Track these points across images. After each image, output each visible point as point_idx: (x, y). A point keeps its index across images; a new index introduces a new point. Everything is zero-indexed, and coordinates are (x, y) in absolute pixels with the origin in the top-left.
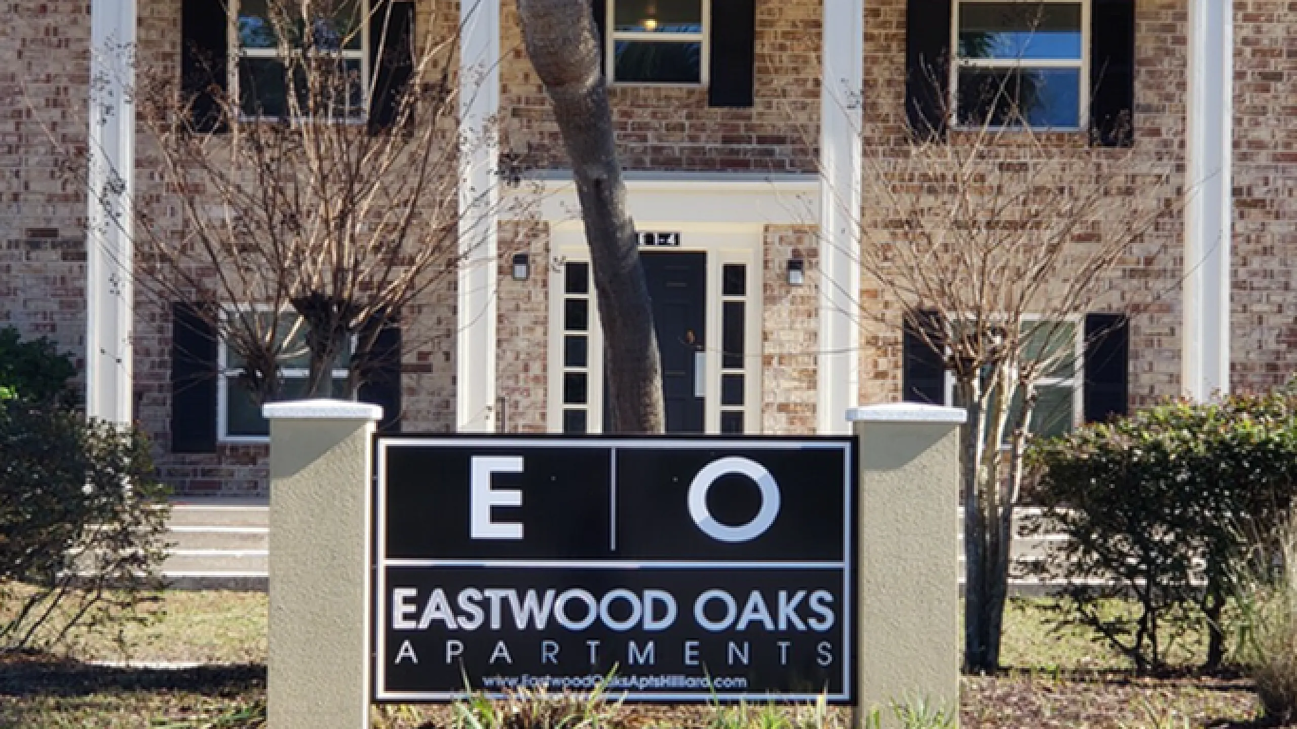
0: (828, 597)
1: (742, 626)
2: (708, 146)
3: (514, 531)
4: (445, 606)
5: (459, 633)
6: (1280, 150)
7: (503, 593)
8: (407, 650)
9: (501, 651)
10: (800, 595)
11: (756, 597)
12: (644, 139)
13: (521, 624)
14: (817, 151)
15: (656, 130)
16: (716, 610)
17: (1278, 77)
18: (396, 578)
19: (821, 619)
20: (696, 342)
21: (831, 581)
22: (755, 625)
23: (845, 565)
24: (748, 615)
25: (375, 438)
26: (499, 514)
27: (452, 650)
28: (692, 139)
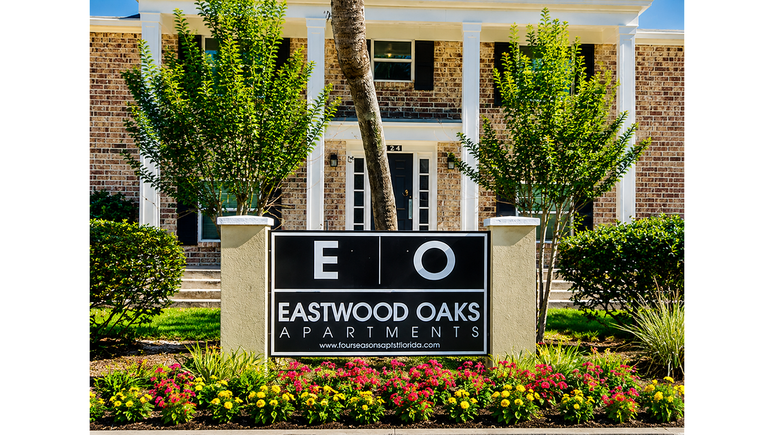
0: (477, 306)
1: (438, 319)
2: (414, 108)
3: (334, 275)
4: (302, 311)
5: (309, 323)
6: (653, 110)
7: (329, 304)
8: (284, 332)
9: (328, 332)
10: (465, 304)
11: (444, 306)
12: (387, 104)
13: (337, 319)
14: (460, 110)
15: (392, 100)
16: (426, 312)
17: (651, 79)
18: (280, 298)
19: (474, 315)
20: (409, 196)
21: (478, 298)
22: (444, 319)
23: (485, 290)
24: (441, 314)
25: (270, 233)
26: (327, 268)
27: (306, 331)
28: (408, 104)
